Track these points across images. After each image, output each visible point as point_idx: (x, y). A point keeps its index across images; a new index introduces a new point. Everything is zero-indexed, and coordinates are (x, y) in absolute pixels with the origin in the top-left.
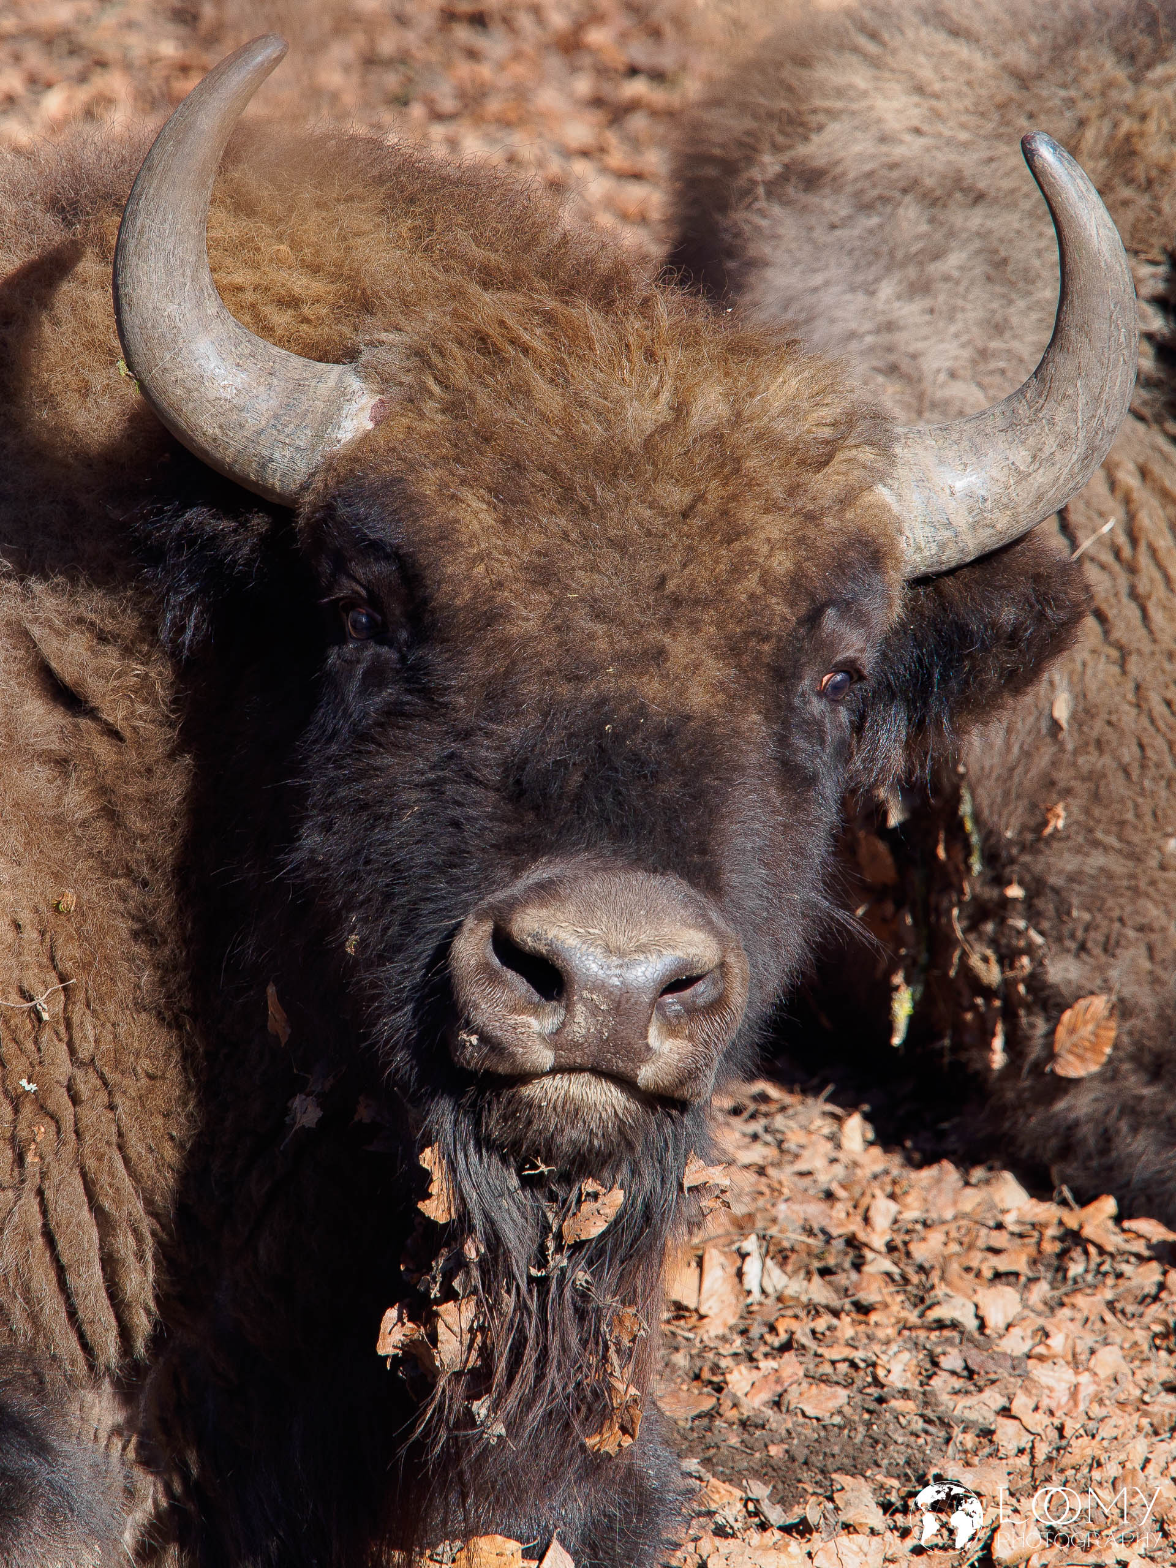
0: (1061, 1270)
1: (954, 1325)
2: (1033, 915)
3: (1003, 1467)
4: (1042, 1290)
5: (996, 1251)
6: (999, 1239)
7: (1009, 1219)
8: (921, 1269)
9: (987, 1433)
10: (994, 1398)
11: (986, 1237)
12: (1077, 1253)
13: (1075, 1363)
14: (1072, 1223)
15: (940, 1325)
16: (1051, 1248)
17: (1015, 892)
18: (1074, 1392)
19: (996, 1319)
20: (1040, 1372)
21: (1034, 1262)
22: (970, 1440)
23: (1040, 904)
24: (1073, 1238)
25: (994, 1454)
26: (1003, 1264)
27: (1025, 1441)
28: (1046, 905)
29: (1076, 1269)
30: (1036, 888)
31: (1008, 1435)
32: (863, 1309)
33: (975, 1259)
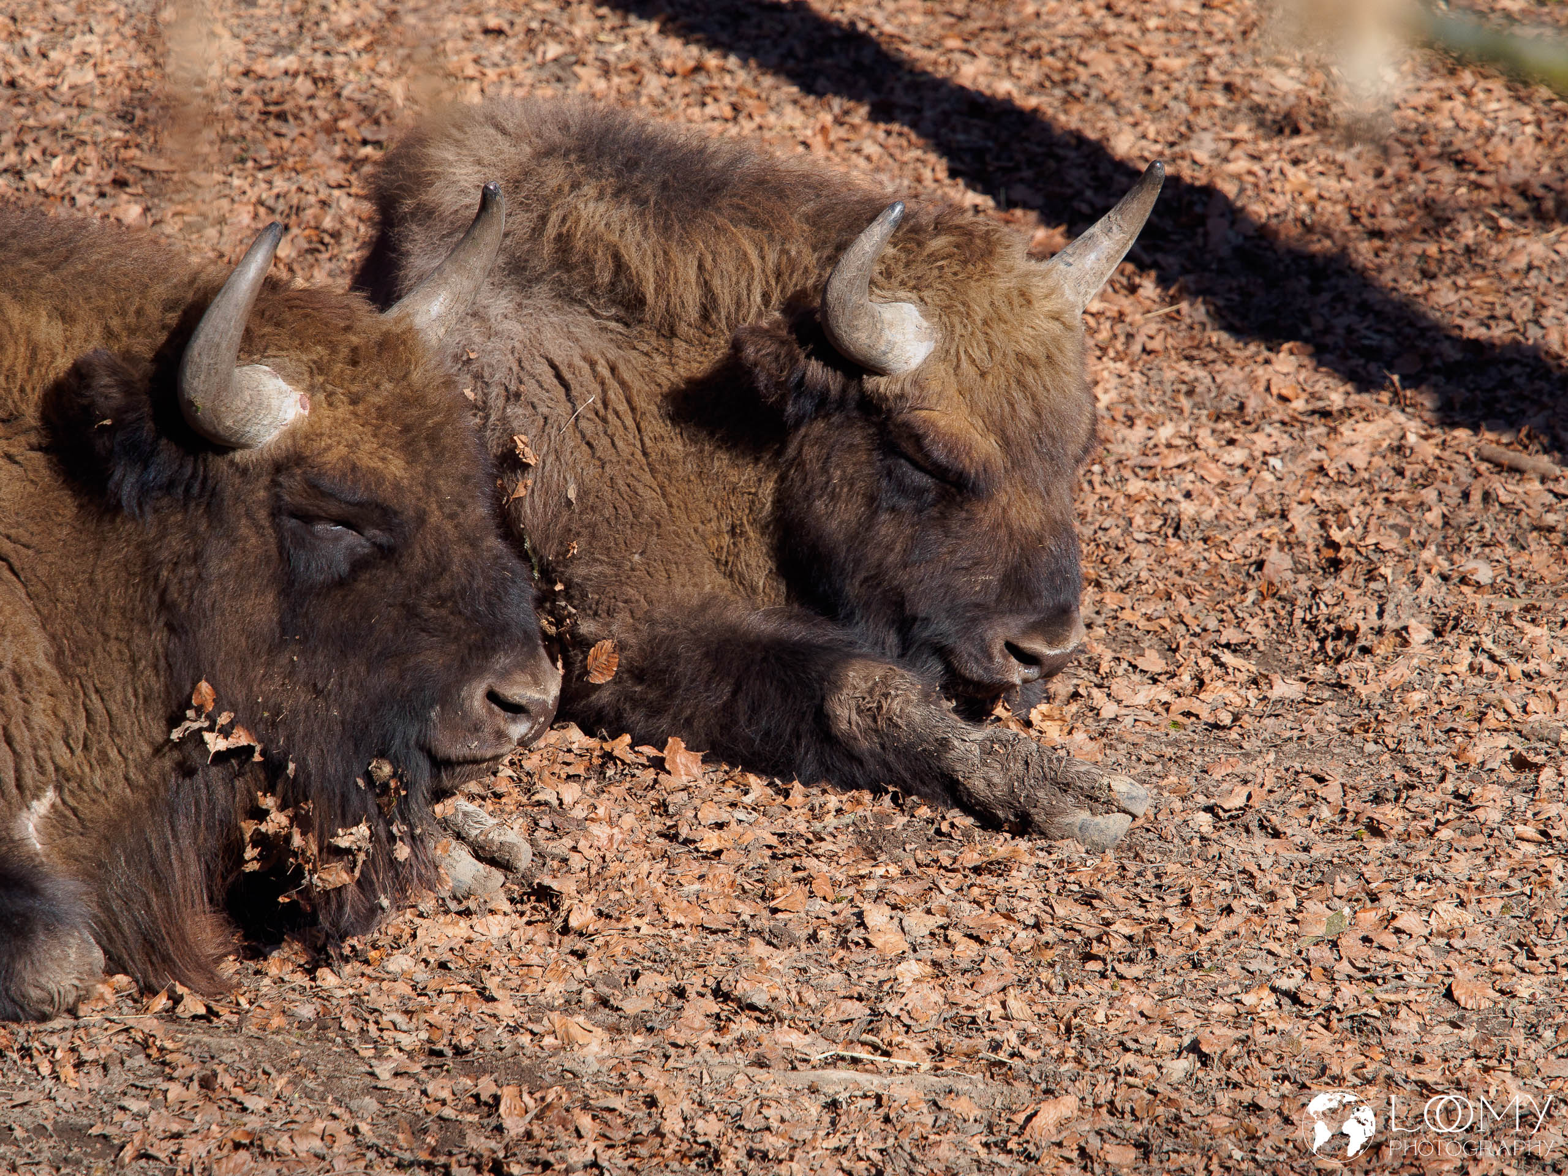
0: (602, 773)
1: (546, 803)
2: (569, 598)
3: (573, 878)
4: (592, 784)
5: (568, 764)
6: (569, 758)
7: (574, 747)
8: (528, 774)
9: (565, 860)
10: (568, 842)
11: (562, 757)
12: (610, 764)
13: (611, 823)
14: (607, 747)
15: (539, 803)
16: (596, 762)
17: (559, 587)
18: (611, 838)
19: (568, 799)
20: (594, 829)
21: (588, 769)
22: (555, 864)
23: (572, 592)
24: (609, 757)
25: (569, 871)
26: (571, 770)
27: (585, 864)
28: (575, 592)
29: (610, 773)
30: (568, 585)
31: (576, 862)
32: (498, 796)
33: (557, 768)
